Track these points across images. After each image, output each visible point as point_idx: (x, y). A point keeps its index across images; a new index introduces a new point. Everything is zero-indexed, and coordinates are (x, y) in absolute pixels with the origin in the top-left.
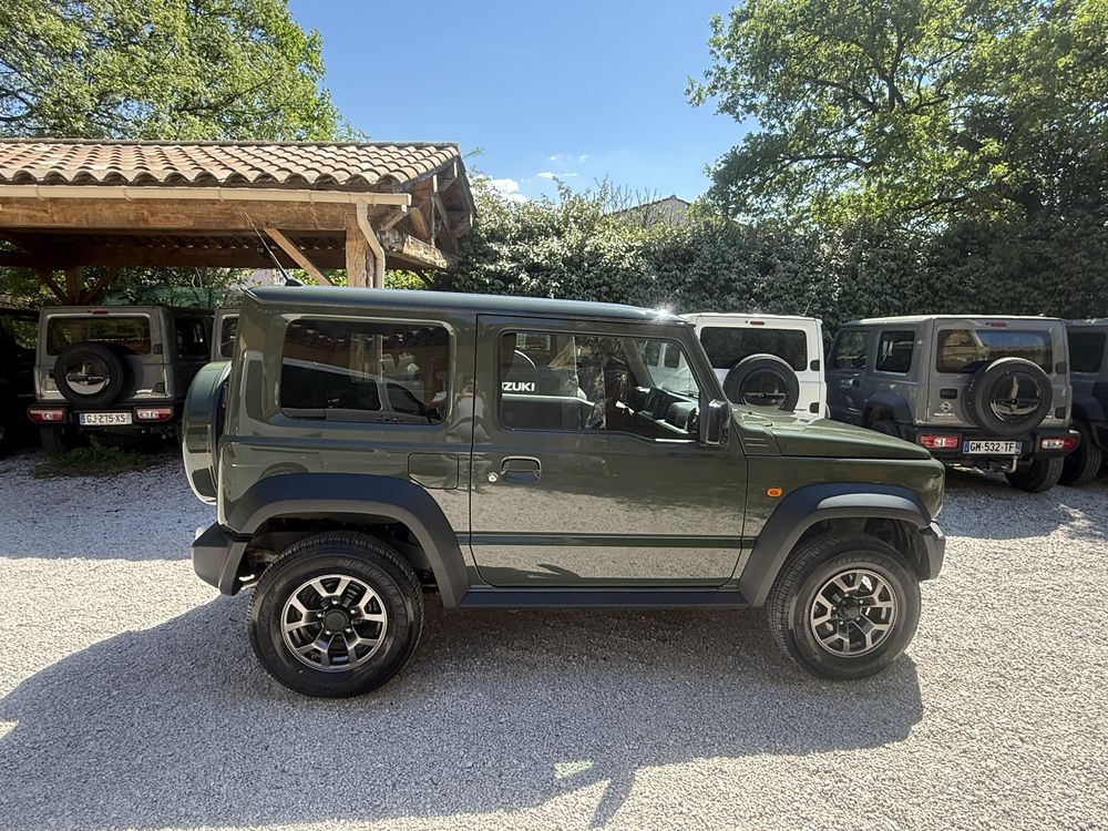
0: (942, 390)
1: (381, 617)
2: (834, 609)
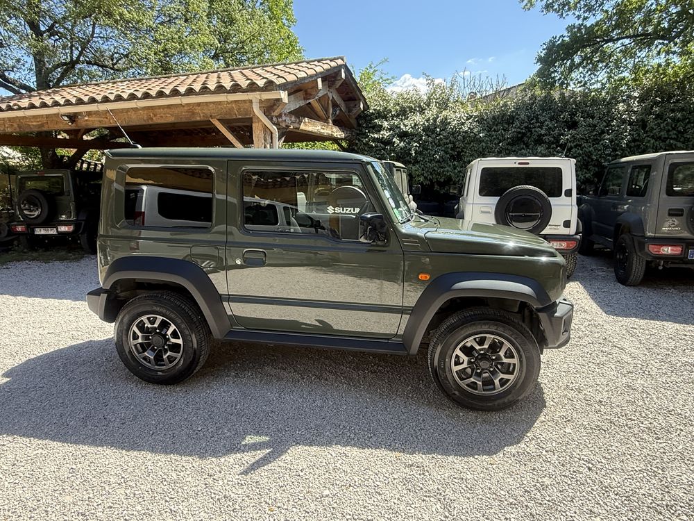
0: (670, 210)
1: (180, 341)
2: (472, 360)
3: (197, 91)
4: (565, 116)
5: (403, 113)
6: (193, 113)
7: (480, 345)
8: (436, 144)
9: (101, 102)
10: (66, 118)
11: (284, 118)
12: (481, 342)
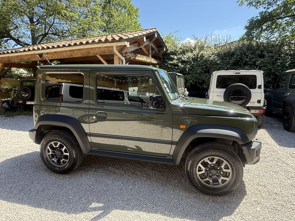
1: (68, 154)
2: (207, 169)
3: (90, 43)
4: (258, 52)
5: (183, 52)
6: (89, 53)
7: (211, 162)
8: (198, 66)
9: (52, 48)
10: (38, 56)
11: (128, 54)
12: (212, 160)
